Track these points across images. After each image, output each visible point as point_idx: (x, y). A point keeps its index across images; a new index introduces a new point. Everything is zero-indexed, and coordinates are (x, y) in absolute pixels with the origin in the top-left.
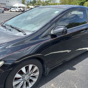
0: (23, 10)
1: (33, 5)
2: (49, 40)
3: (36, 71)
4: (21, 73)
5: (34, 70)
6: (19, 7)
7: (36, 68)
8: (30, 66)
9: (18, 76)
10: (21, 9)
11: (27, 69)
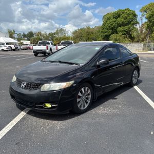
0: (14, 48)
1: (29, 40)
2: (94, 70)
3: (88, 90)
4: (79, 97)
5: (86, 90)
6: (7, 44)
7: (87, 88)
8: (83, 89)
9: (78, 100)
10: (11, 47)
11: (81, 92)
